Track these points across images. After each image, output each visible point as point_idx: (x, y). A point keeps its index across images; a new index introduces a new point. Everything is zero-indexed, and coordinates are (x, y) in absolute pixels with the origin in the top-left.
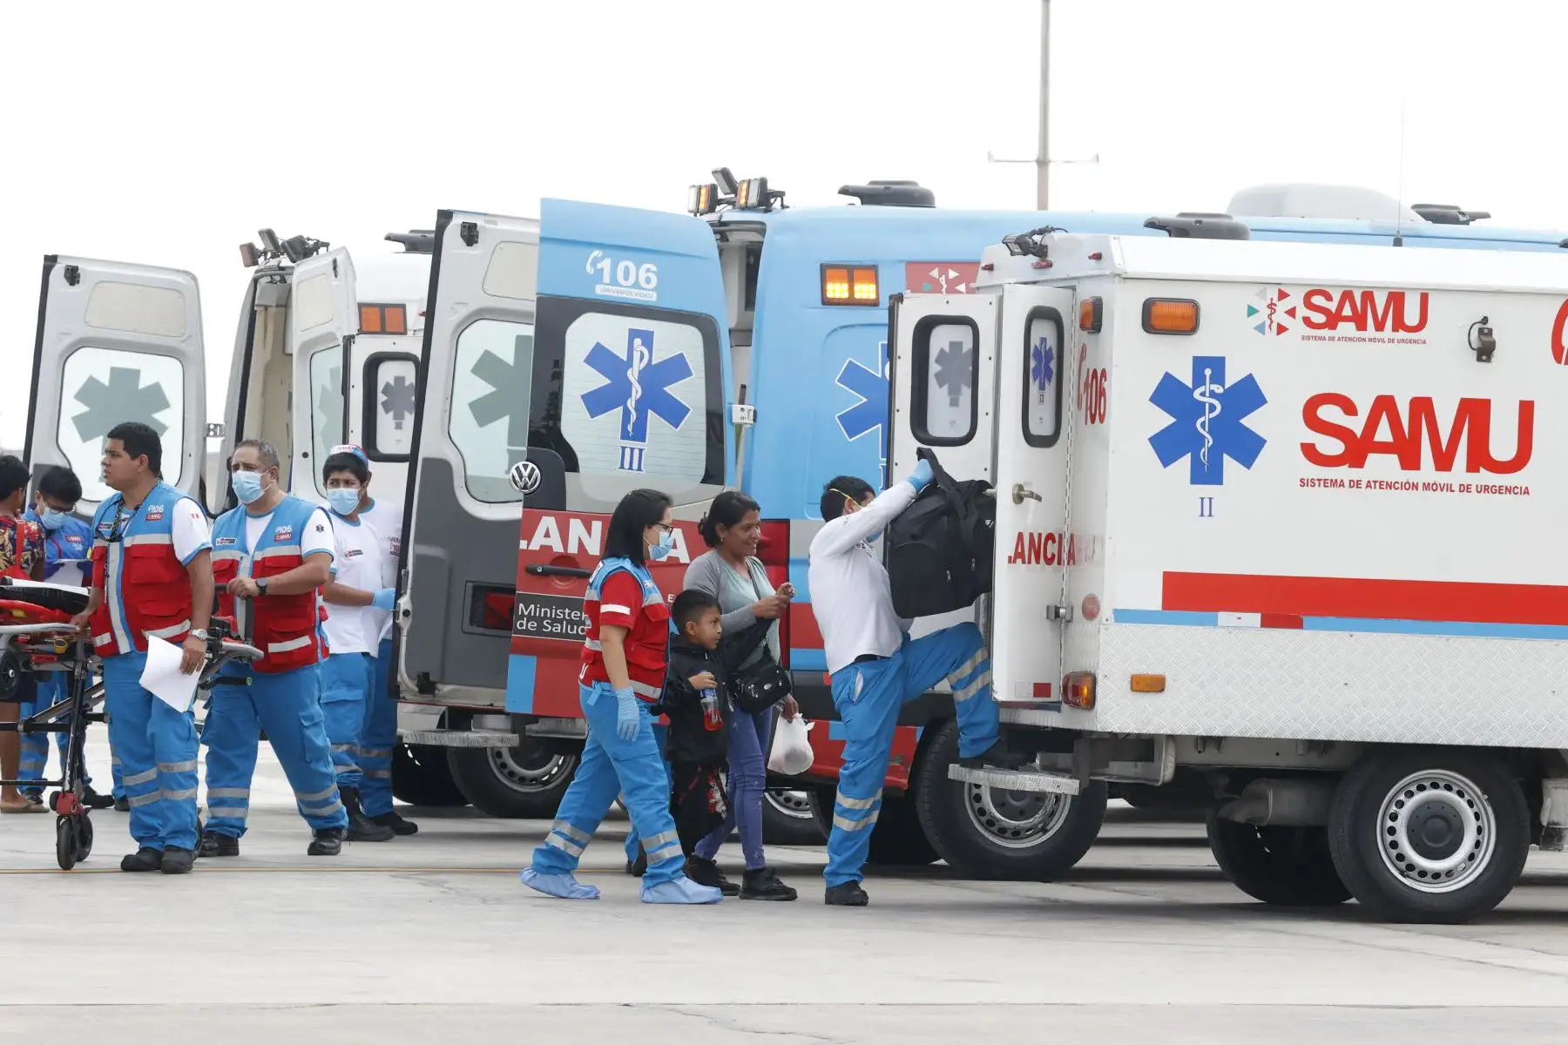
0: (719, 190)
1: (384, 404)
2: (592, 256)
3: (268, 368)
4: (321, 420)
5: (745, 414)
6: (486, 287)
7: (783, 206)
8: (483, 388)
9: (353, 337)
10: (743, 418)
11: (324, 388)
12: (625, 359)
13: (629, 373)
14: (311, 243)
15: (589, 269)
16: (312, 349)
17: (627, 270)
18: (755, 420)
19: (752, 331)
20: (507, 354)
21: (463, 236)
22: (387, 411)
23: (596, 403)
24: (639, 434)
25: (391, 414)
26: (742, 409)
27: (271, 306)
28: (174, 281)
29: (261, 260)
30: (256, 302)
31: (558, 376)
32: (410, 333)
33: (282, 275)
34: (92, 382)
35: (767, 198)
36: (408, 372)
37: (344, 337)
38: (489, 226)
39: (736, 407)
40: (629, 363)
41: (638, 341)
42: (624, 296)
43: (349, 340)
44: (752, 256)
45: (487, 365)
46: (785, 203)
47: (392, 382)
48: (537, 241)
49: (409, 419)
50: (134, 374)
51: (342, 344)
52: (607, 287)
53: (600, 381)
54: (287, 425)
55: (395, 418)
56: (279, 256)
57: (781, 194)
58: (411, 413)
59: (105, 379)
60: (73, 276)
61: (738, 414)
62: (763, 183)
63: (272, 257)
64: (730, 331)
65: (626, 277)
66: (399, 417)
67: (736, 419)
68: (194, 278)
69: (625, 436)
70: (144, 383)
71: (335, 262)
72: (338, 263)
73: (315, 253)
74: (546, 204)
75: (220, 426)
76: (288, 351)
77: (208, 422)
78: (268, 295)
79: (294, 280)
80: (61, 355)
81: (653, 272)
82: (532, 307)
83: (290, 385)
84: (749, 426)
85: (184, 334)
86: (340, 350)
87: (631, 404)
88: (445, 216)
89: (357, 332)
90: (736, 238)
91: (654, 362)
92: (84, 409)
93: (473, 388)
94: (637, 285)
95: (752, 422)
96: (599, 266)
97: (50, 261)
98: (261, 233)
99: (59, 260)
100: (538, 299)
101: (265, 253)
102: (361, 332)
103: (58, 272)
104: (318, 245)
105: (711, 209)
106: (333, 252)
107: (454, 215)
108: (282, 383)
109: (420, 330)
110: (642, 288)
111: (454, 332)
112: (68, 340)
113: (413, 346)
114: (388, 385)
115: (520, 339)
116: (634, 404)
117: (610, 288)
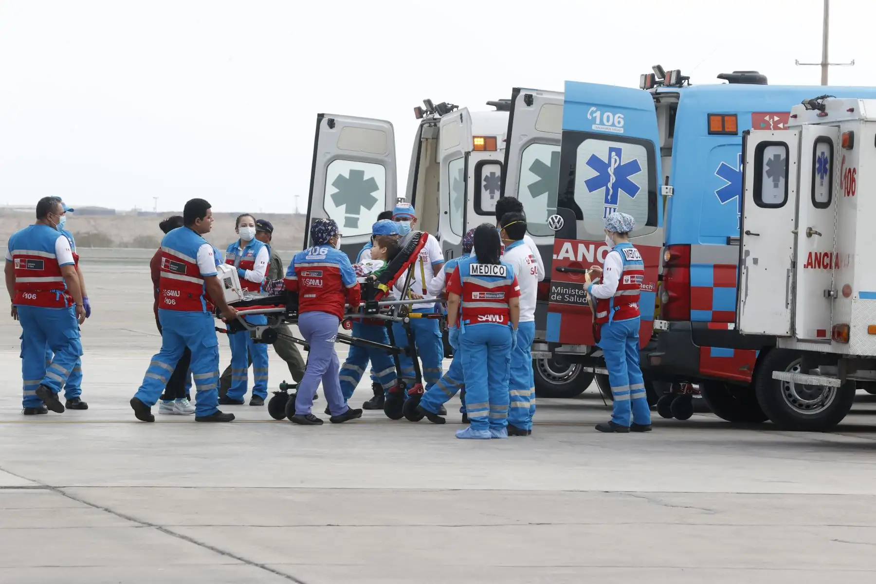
0: (656, 77)
1: (485, 186)
2: (590, 110)
3: (428, 170)
4: (454, 195)
5: (668, 190)
6: (537, 127)
7: (689, 84)
8: (535, 178)
9: (470, 152)
10: (667, 193)
11: (455, 179)
12: (607, 162)
13: (609, 169)
14: (450, 106)
15: (589, 117)
16: (449, 159)
17: (608, 117)
18: (673, 193)
19: (671, 148)
20: (547, 161)
21: (525, 101)
22: (486, 190)
23: (592, 185)
24: (614, 200)
25: (488, 191)
26: (667, 188)
27: (429, 139)
28: (383, 127)
29: (425, 115)
30: (422, 137)
31: (573, 173)
32: (498, 150)
33: (435, 123)
34: (340, 177)
35: (680, 80)
36: (497, 170)
38: (537, 96)
39: (664, 187)
40: (609, 165)
41: (613, 154)
42: (607, 130)
43: (467, 154)
44: (672, 110)
45: (537, 167)
46: (690, 83)
47: (489, 175)
48: (563, 103)
49: (498, 194)
50: (361, 173)
51: (464, 156)
53: (593, 173)
54: (437, 198)
55: (490, 193)
56: (433, 113)
57: (688, 78)
58: (498, 191)
59: (347, 175)
60: (331, 124)
61: (665, 190)
62: (678, 72)
63: (430, 114)
64: (661, 149)
65: (608, 121)
66: (492, 192)
67: (664, 193)
68: (391, 125)
69: (607, 201)
70: (366, 177)
71: (461, 115)
72: (463, 115)
73: (451, 111)
74: (568, 84)
75: (404, 199)
76: (438, 161)
77: (398, 197)
78: (428, 133)
79: (441, 125)
80: (326, 163)
82: (560, 137)
83: (439, 179)
84: (670, 196)
85: (386, 153)
86: (463, 160)
87: (610, 185)
88: (516, 91)
89: (472, 154)
90: (664, 101)
91: (621, 164)
92: (336, 190)
93: (530, 178)
94: (613, 125)
95: (672, 194)
96: (594, 115)
97: (321, 117)
98: (425, 101)
99: (325, 116)
100: (563, 132)
101: (426, 112)
102: (474, 150)
103: (324, 122)
104: (453, 107)
105: (652, 87)
106: (460, 110)
107: (521, 91)
108: (434, 177)
109: (503, 149)
110: (616, 126)
111: (520, 150)
112: (329, 156)
113: (500, 156)
114: (487, 176)
115: (554, 153)
116: (611, 185)
117: (599, 126)
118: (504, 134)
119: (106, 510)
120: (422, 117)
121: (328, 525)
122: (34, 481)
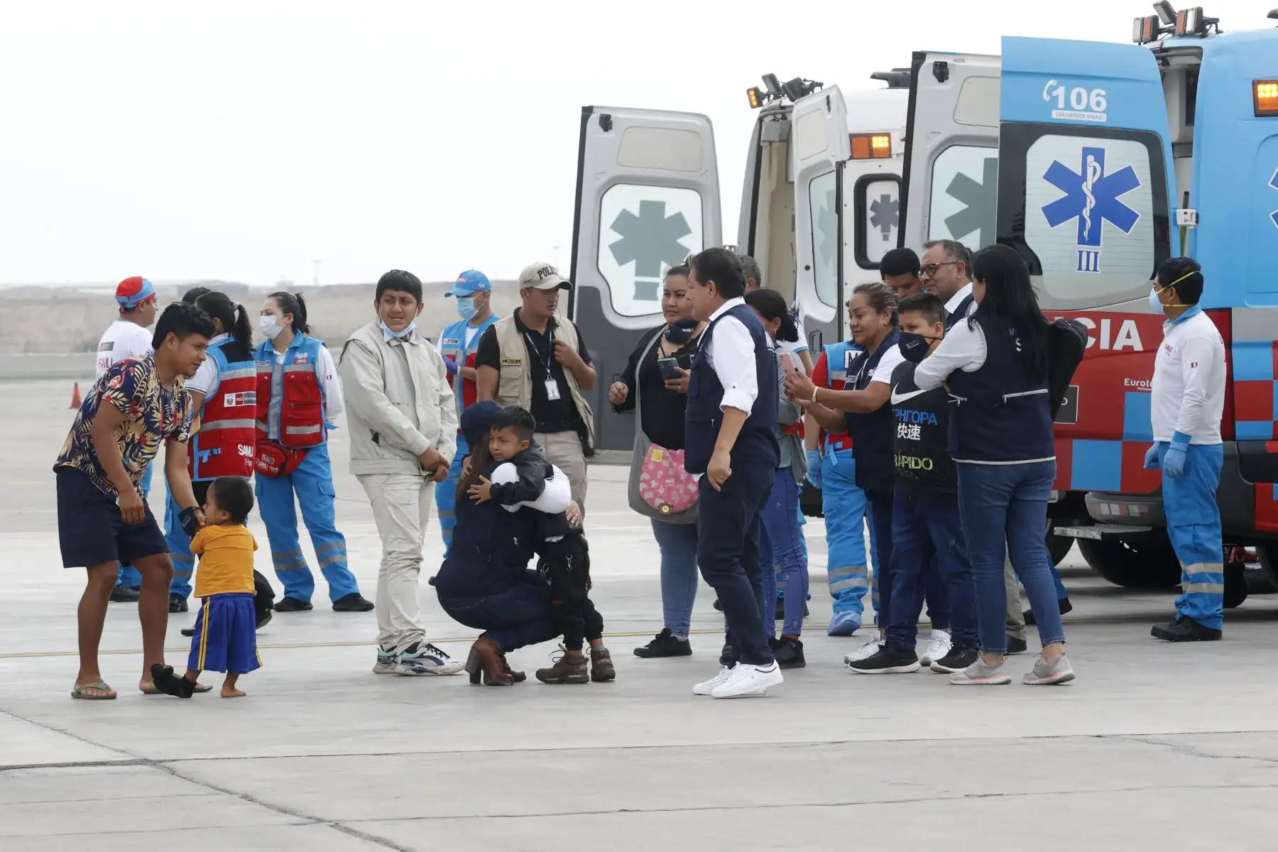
0: (1160, 21)
1: (872, 219)
2: (1048, 85)
3: (774, 195)
4: (820, 237)
5: (1188, 217)
6: (956, 118)
7: (1218, 32)
8: (957, 206)
9: (844, 162)
10: (1186, 221)
11: (822, 208)
12: (1080, 174)
13: (1084, 186)
14: (807, 83)
15: (1046, 96)
16: (810, 176)
17: (1079, 95)
18: (1197, 222)
19: (1192, 143)
20: (977, 176)
21: (935, 73)
22: (875, 225)
23: (1055, 214)
24: (1094, 239)
25: (879, 227)
26: (1185, 213)
27: (774, 141)
28: (693, 124)
29: (765, 101)
30: (762, 139)
32: (894, 157)
33: (782, 115)
34: (625, 215)
35: (1203, 24)
36: (892, 190)
37: (837, 163)
38: (956, 63)
39: (1180, 212)
40: (1084, 178)
41: (1090, 158)
42: (1078, 118)
43: (841, 165)
44: (1190, 77)
46: (1219, 29)
47: (879, 200)
48: (999, 75)
49: (894, 231)
50: (660, 206)
51: (835, 169)
52: (1061, 111)
53: (1058, 194)
54: (792, 244)
55: (882, 231)
56: (780, 97)
57: (1215, 21)
58: (895, 226)
59: (635, 210)
60: (606, 123)
61: (1182, 217)
62: (1199, 12)
63: (774, 99)
64: (1173, 145)
65: (1079, 102)
66: (885, 230)
67: (1180, 222)
68: (708, 120)
69: (1081, 241)
70: (668, 213)
71: (828, 98)
72: (831, 98)
73: (811, 93)
74: (1006, 41)
75: (734, 247)
76: (790, 180)
78: (772, 131)
79: (794, 116)
80: (599, 190)
81: (1102, 96)
82: (996, 133)
83: (793, 210)
84: (1192, 227)
85: (701, 169)
86: (833, 176)
87: (1086, 213)
88: (919, 57)
89: (847, 163)
90: (1175, 62)
91: (1105, 176)
92: (618, 237)
93: (947, 205)
94: (1088, 109)
95: (1194, 224)
96: (1054, 93)
97: (587, 111)
98: (764, 78)
99: (594, 110)
100: (1002, 125)
101: (768, 95)
102: (851, 158)
103: (594, 120)
104: (814, 85)
105: (1154, 39)
106: (826, 90)
107: (927, 56)
108: (786, 207)
109: (901, 154)
111: (930, 158)
112: (603, 179)
113: (896, 167)
114: (875, 202)
115: (987, 160)
116: (1088, 214)
117: (1065, 112)
118: (903, 127)
119: (245, 797)
120: (760, 104)
121: (621, 811)
122: (122, 751)
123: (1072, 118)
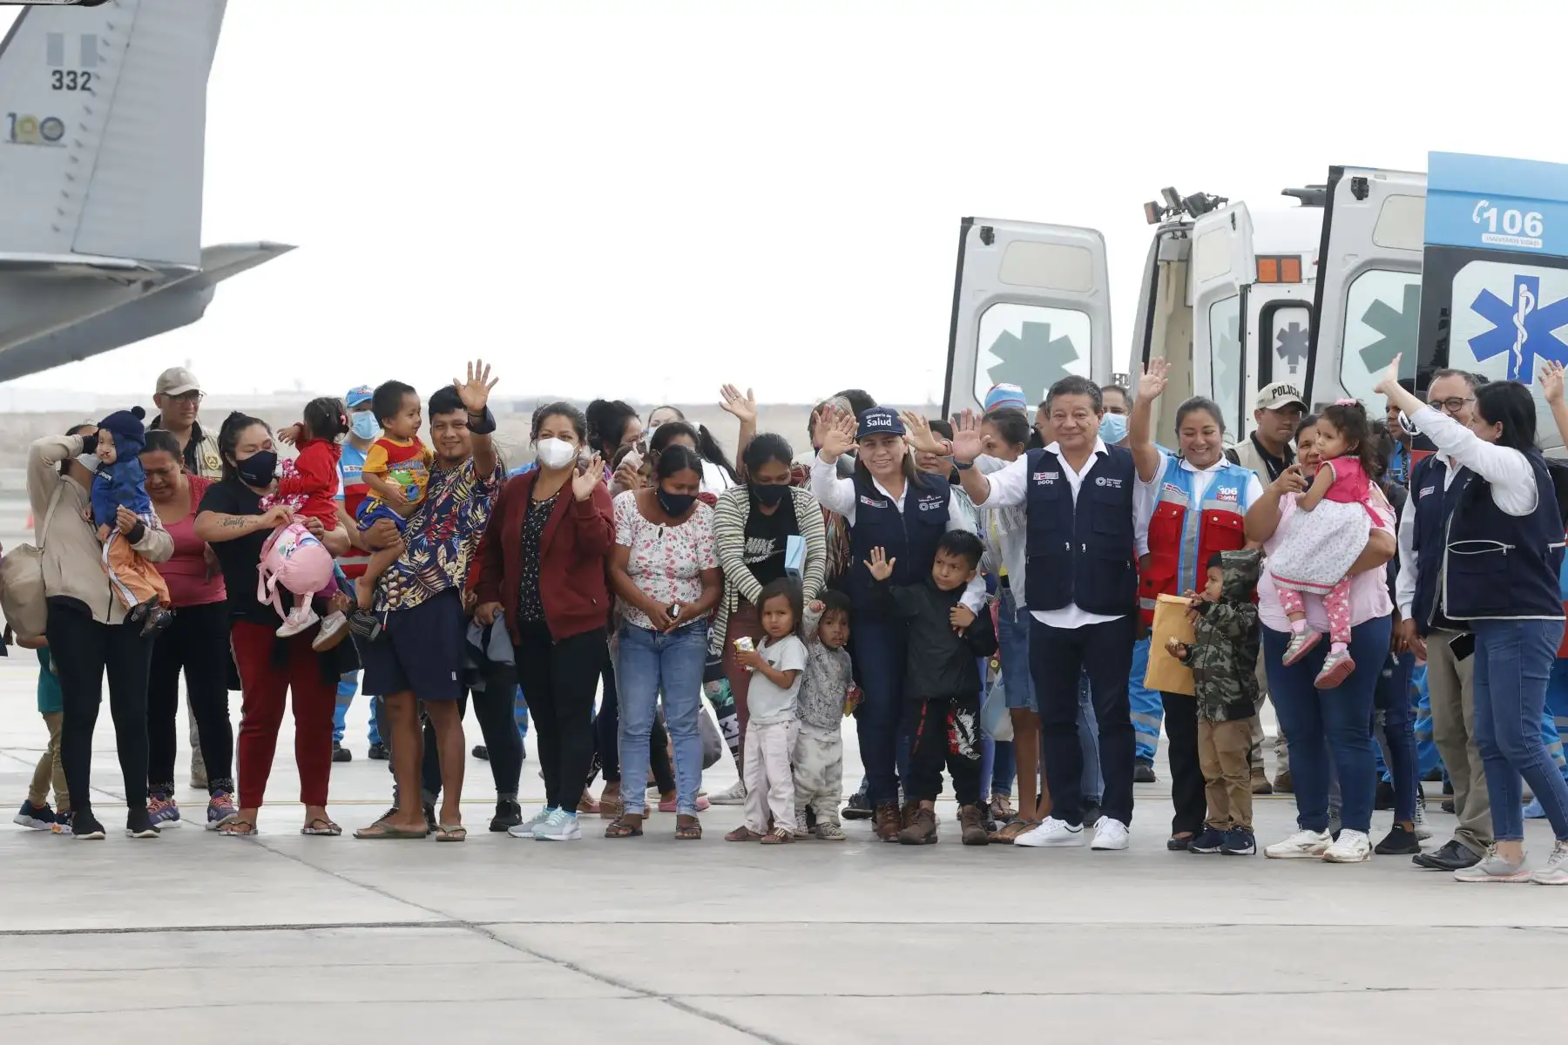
1: (1279, 349)
2: (1479, 205)
3: (1171, 319)
4: (1220, 367)
6: (1376, 238)
8: (1374, 336)
9: (1250, 286)
11: (1223, 337)
12: (1510, 303)
13: (1515, 318)
14: (1211, 199)
15: (1476, 219)
16: (1210, 299)
17: (1513, 218)
20: (1396, 302)
21: (1353, 190)
22: (1282, 356)
23: (1483, 347)
24: (1525, 376)
25: (1286, 358)
27: (1173, 261)
28: (1083, 239)
29: (1164, 217)
30: (1159, 258)
31: (1445, 324)
32: (1305, 281)
33: (1183, 231)
34: (1006, 337)
36: (1302, 318)
37: (1241, 286)
38: (1377, 180)
40: (1515, 309)
41: (1523, 287)
42: (1510, 244)
43: (1245, 289)
45: (1377, 314)
47: (1287, 329)
48: (1425, 193)
49: (1303, 363)
50: (1045, 328)
51: (1239, 293)
52: (1492, 236)
53: (1485, 326)
54: (1189, 373)
55: (1290, 363)
56: (1180, 213)
58: (1305, 357)
59: (1018, 333)
60: (988, 236)
63: (1174, 214)
65: (1512, 226)
66: (1293, 362)
68: (1101, 236)
69: (1511, 378)
70: (1054, 336)
71: (1233, 215)
72: (1236, 216)
73: (1214, 209)
74: (1436, 159)
75: (1126, 375)
76: (1189, 303)
77: (1114, 372)
78: (1170, 250)
79: (1194, 234)
80: (978, 309)
81: (1539, 220)
82: (1420, 257)
83: (1191, 337)
85: (1090, 289)
86: (1237, 300)
87: (1517, 348)
88: (1336, 172)
89: (1253, 287)
91: (1539, 307)
92: (998, 361)
93: (1363, 335)
94: (1522, 233)
96: (1486, 215)
97: (967, 223)
98: (1163, 191)
99: (975, 222)
100: (1426, 249)
101: (1167, 210)
102: (1257, 281)
103: (974, 232)
104: (1217, 201)
106: (1233, 206)
107: (1345, 171)
108: (1183, 333)
109: (1313, 279)
110: (1527, 236)
111: (1345, 282)
112: (983, 297)
113: (1309, 296)
114: (1282, 331)
115: (1408, 287)
116: (1519, 349)
117: (1496, 236)
118: (1315, 250)
119: (570, 966)
120: (1159, 220)
121: (984, 993)
122: (438, 912)
123: (1502, 243)
